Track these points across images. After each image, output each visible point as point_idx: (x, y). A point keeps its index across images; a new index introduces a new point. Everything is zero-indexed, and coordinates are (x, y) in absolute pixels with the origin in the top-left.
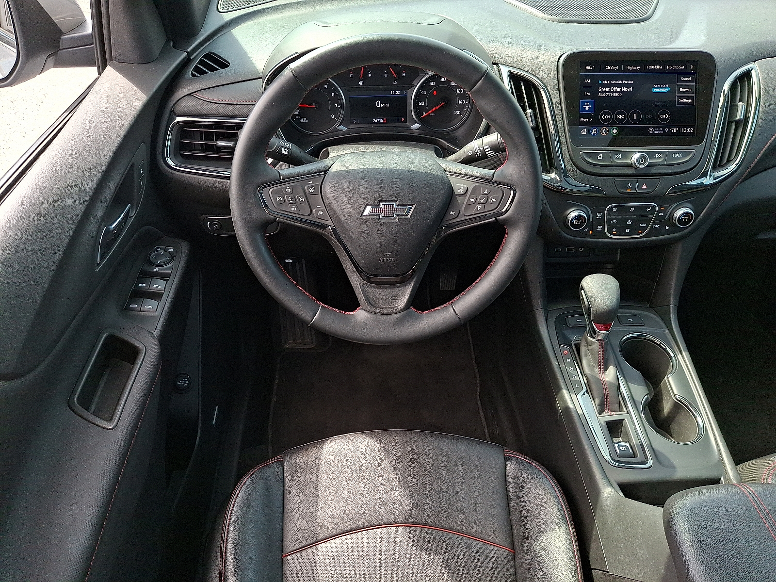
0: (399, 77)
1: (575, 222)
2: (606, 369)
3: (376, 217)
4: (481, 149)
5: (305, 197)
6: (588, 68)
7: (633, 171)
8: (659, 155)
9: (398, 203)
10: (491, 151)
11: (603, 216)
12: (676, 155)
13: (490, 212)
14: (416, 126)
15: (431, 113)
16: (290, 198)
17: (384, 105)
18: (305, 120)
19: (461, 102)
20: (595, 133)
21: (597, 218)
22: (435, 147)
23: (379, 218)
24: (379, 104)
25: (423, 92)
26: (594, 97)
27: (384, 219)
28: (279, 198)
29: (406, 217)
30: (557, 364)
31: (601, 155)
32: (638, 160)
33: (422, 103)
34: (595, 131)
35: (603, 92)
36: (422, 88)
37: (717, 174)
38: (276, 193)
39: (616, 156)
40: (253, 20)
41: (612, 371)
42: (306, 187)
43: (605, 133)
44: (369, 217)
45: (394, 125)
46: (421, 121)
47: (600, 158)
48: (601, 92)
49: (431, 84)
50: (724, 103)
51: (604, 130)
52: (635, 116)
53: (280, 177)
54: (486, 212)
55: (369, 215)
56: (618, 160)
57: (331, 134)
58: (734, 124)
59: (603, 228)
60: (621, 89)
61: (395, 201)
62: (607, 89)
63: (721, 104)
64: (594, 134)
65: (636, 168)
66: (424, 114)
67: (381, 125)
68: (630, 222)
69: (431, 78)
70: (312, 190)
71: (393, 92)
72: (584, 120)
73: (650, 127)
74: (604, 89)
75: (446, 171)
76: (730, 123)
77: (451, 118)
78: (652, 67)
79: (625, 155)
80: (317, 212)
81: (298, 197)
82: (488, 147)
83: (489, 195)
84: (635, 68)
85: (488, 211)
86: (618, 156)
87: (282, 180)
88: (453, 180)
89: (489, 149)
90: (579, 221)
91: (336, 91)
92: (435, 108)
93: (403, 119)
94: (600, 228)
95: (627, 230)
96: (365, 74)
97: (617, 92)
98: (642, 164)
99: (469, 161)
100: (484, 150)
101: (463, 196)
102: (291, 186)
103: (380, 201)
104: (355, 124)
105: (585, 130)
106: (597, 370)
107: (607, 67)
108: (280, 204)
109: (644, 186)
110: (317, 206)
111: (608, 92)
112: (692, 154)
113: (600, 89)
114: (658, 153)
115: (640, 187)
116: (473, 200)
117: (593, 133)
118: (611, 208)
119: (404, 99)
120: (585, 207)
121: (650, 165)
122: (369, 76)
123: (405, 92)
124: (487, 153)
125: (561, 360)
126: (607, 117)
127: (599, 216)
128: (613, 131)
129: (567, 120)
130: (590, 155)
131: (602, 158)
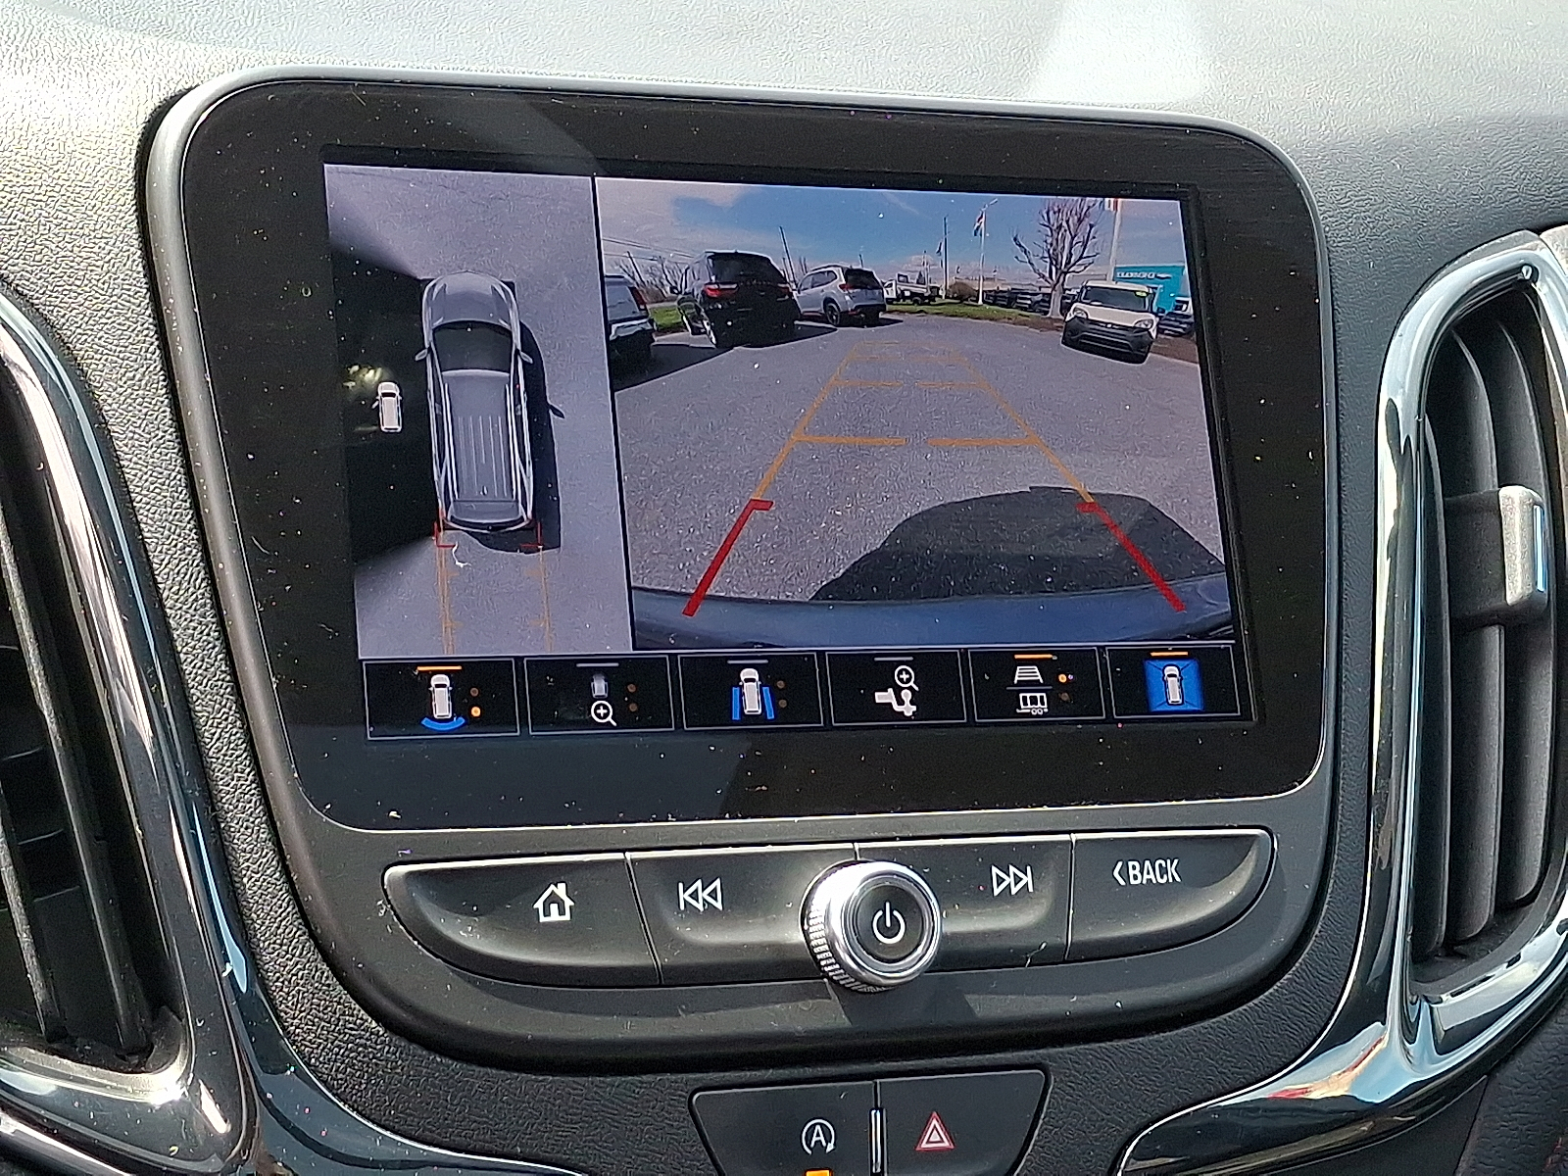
7: (824, 1016)
8: (1011, 879)
12: (1141, 874)
31: (561, 890)
32: (854, 920)
37: (1454, 1007)
39: (684, 896)
47: (555, 916)
50: (1405, 512)
58: (1494, 641)
63: (1386, 523)
65: (855, 993)
76: (1468, 629)
86: (701, 895)
98: (891, 955)
112: (1252, 856)
114: (1005, 857)
115: (902, 1147)
121: (954, 958)
129: (250, 612)
130: (457, 891)
131: (567, 917)
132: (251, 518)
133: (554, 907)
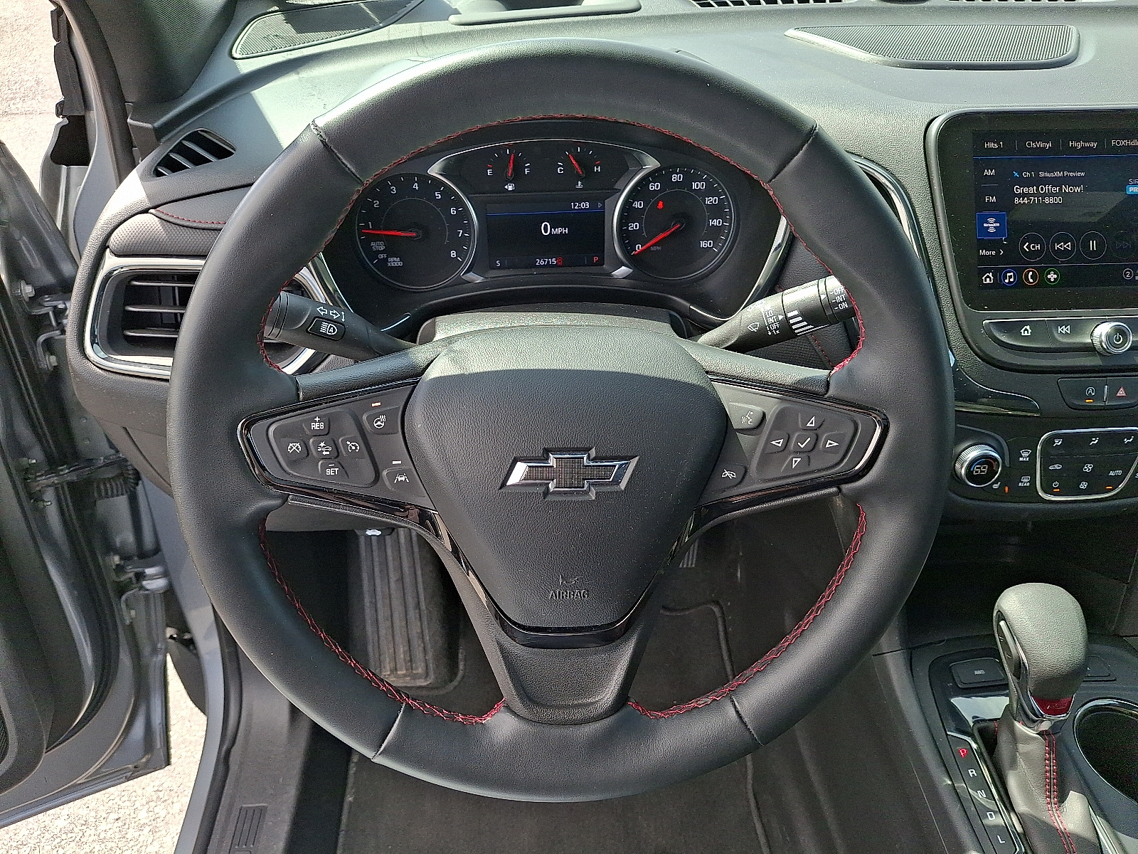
0: (588, 175)
1: (976, 470)
2: (1062, 798)
3: (541, 490)
4: (781, 317)
5: (361, 441)
6: (991, 145)
7: (1097, 361)
9: (593, 453)
10: (805, 323)
11: (1032, 456)
13: (824, 473)
14: (623, 271)
15: (652, 246)
16: (322, 444)
17: (558, 231)
18: (395, 262)
19: (716, 222)
20: (1012, 280)
21: (1021, 459)
22: (670, 315)
23: (547, 493)
24: (546, 229)
25: (637, 205)
26: (1005, 206)
27: (559, 493)
28: (295, 447)
29: (615, 488)
30: (950, 783)
31: (1028, 327)
32: (1109, 337)
33: (634, 226)
34: (1010, 277)
35: (1023, 195)
36: (633, 195)
38: (283, 435)
39: (1060, 330)
40: (298, 74)
41: (1075, 805)
42: (365, 417)
43: (1031, 281)
44: (524, 490)
45: (578, 269)
46: (633, 261)
47: (1026, 334)
48: (1019, 196)
49: (654, 187)
51: (1031, 273)
52: (1093, 245)
53: (298, 395)
54: (813, 472)
55: (523, 485)
56: (1063, 335)
57: (449, 290)
59: (1033, 482)
60: (1061, 189)
61: (587, 450)
62: (1032, 190)
64: (1010, 282)
65: (1105, 355)
66: (639, 247)
67: (554, 270)
68: (1088, 468)
69: (653, 175)
70: (380, 423)
71: (575, 206)
72: (989, 253)
73: (1126, 266)
74: (1026, 190)
75: (707, 372)
77: (693, 254)
78: (1123, 143)
79: (1076, 327)
80: (392, 476)
81: (344, 442)
82: (796, 313)
83: (819, 431)
84: (1087, 145)
85: (819, 471)
86: (1064, 329)
87: (304, 400)
88: (726, 393)
89: (800, 319)
90: (984, 468)
91: (459, 203)
92: (661, 236)
93: (596, 259)
94: (1025, 481)
95: (1084, 485)
96: (518, 169)
97: (1051, 195)
98: (1117, 347)
99: (748, 344)
100: (787, 319)
101: (755, 431)
102: (325, 416)
103: (547, 451)
104: (499, 268)
105: (991, 275)
106: (1042, 800)
107: (1029, 144)
108: (294, 461)
109: (1121, 393)
110: (394, 463)
111: (1033, 195)
113: (1018, 190)
115: (1112, 395)
116: (779, 443)
117: (1007, 281)
118: (1050, 441)
119: (597, 220)
120: (993, 437)
121: (1133, 347)
122: (526, 172)
123: (600, 205)
124: (794, 327)
125: (954, 771)
126: (1034, 247)
127: (1025, 455)
128: (1049, 276)
129: (951, 255)
130: (1004, 327)
131: (1029, 334)
132: (953, 232)
133: (1026, 332)
